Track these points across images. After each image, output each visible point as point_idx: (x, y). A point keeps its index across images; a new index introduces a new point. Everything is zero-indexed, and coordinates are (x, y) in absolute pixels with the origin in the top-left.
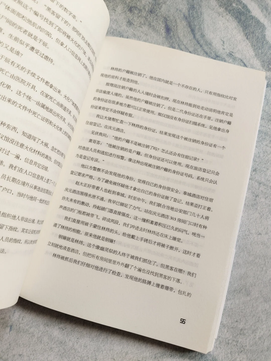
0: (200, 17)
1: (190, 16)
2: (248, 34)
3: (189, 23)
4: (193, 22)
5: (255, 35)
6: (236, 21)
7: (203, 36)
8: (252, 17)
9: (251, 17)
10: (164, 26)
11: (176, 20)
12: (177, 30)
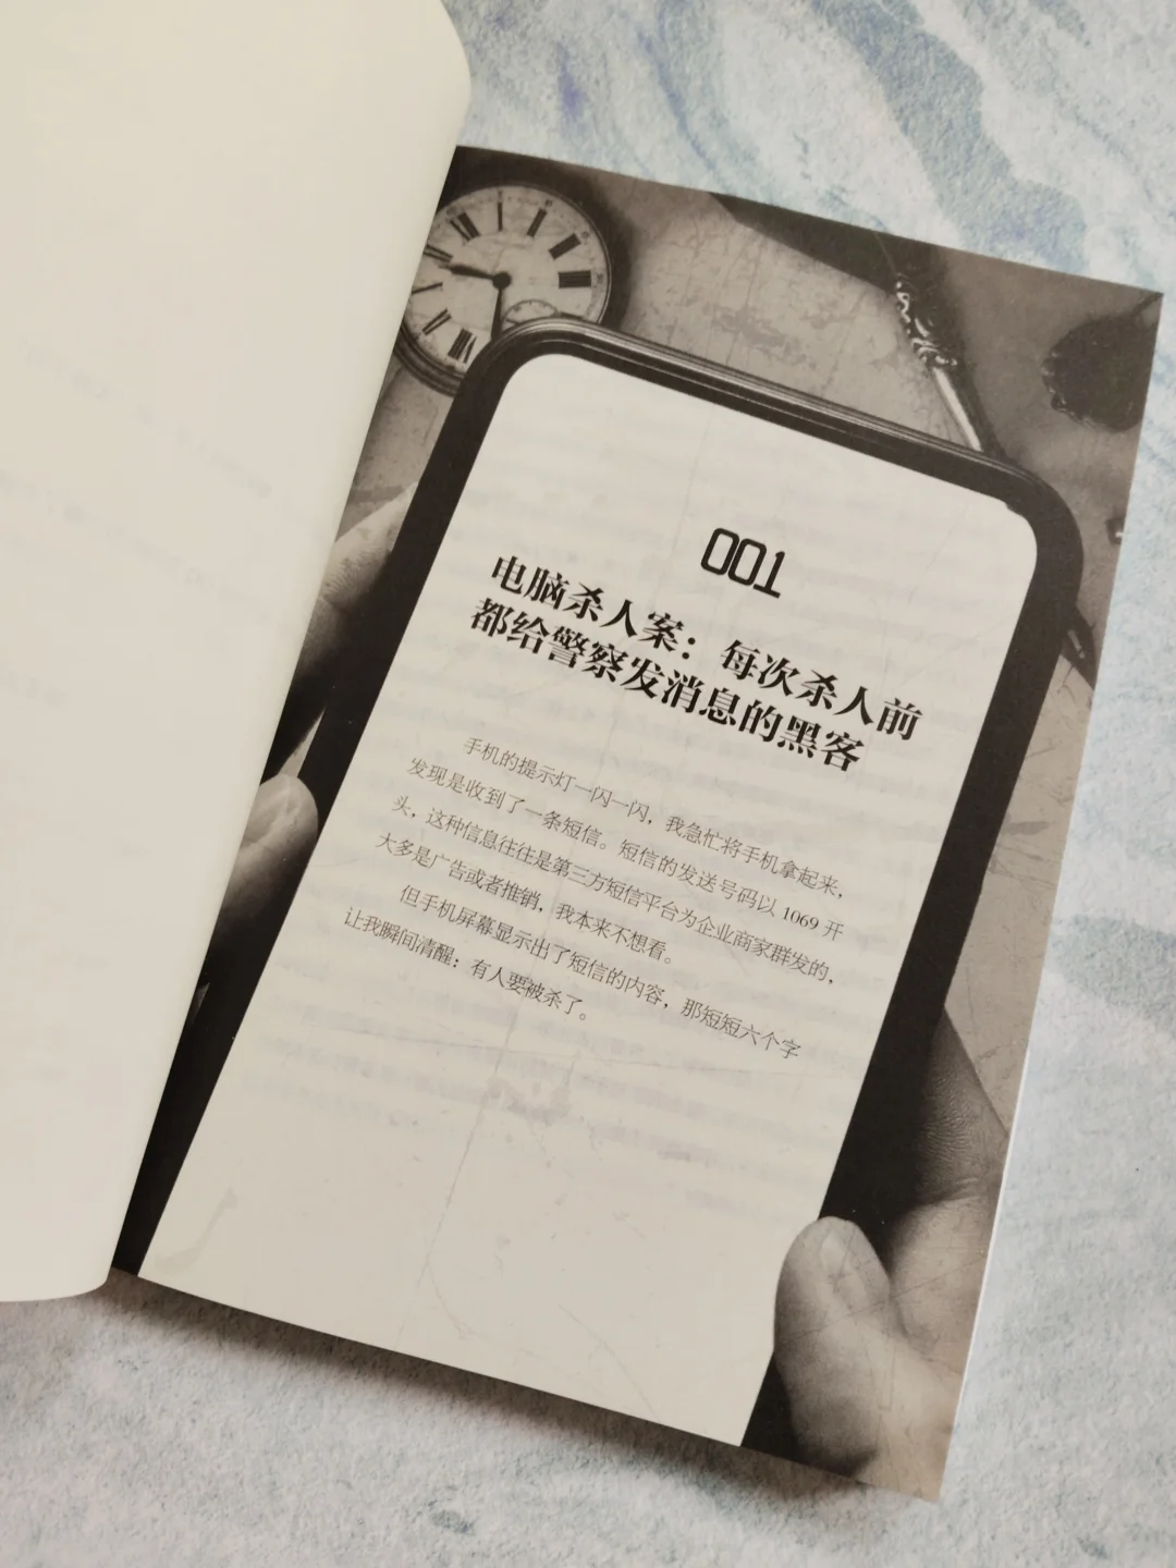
0: (706, 39)
1: (663, 39)
2: (907, 113)
3: (661, 66)
4: (676, 64)
5: (939, 117)
6: (857, 56)
7: (718, 121)
8: (926, 41)
9: (921, 39)
10: (553, 79)
11: (604, 56)
12: (609, 97)
